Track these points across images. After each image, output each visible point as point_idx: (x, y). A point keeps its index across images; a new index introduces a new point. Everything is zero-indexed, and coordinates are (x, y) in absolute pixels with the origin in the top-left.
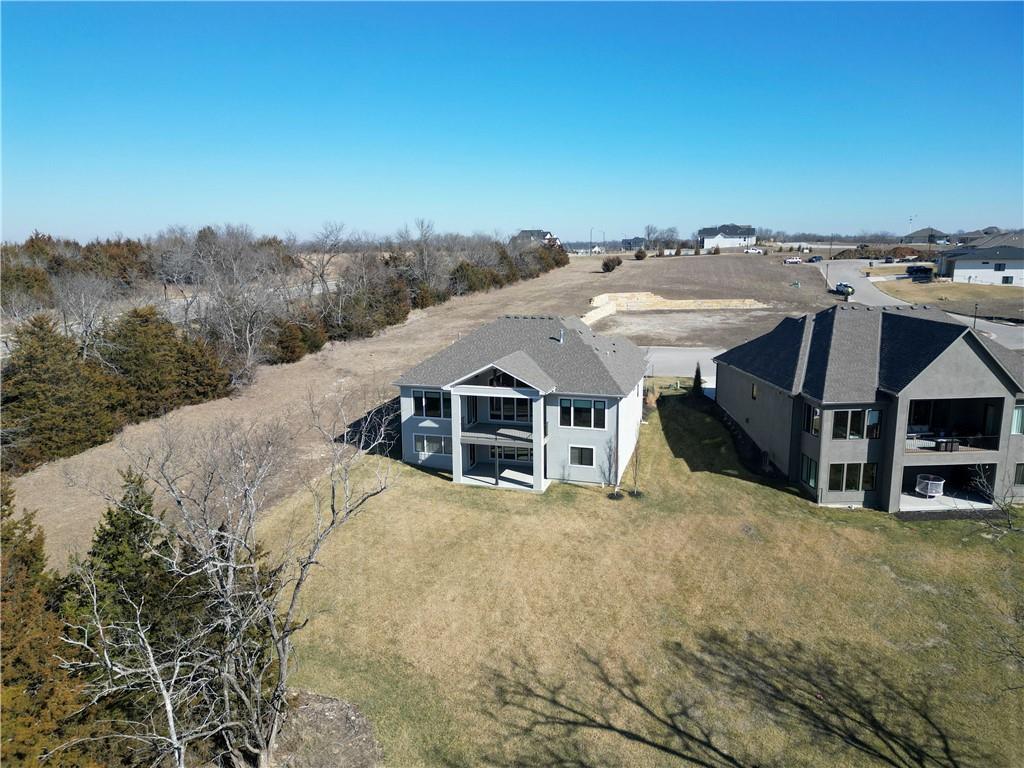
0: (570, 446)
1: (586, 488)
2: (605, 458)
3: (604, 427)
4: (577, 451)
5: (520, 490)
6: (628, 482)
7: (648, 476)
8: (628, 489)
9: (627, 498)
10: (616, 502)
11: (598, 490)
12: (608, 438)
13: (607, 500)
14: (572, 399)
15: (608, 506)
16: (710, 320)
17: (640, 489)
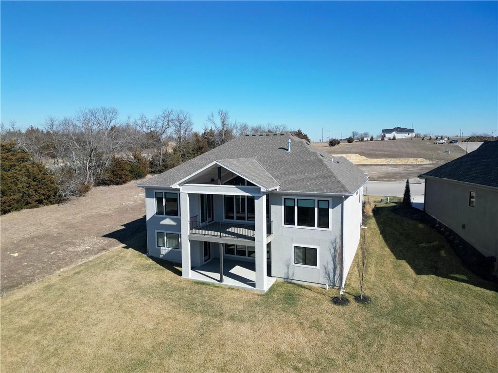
0: (295, 245)
1: (310, 289)
2: (330, 259)
3: (328, 228)
4: (301, 251)
5: (243, 288)
6: (353, 285)
7: (373, 279)
8: (354, 293)
9: (353, 304)
10: (340, 308)
11: (322, 292)
12: (332, 238)
13: (331, 305)
14: (296, 198)
15: (333, 314)
16: (397, 169)
17: (367, 293)
